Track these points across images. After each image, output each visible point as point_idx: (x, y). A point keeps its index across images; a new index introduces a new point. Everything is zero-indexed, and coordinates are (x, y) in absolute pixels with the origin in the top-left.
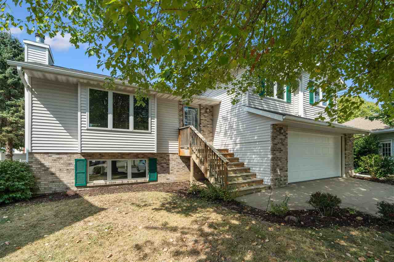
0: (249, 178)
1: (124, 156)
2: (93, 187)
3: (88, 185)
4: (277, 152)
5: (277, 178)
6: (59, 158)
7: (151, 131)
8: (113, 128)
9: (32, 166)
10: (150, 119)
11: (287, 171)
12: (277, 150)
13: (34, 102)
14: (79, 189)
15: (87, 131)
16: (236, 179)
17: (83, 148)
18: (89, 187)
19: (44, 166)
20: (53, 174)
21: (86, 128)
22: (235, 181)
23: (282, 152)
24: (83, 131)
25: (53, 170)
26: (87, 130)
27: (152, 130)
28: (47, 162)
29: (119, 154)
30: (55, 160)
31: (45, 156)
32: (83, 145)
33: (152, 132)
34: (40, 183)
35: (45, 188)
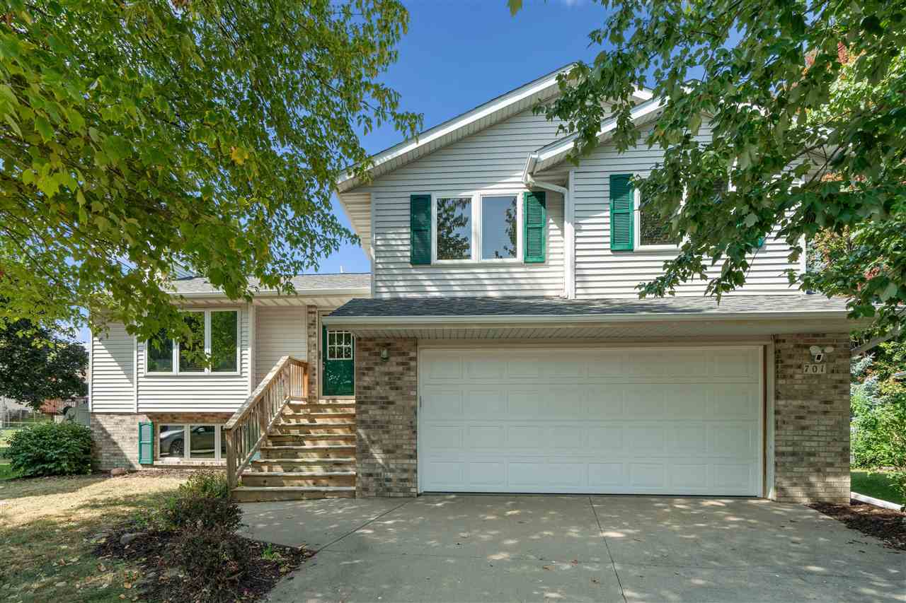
0: (345, 468)
1: (206, 418)
2: (162, 467)
3: (155, 463)
4: (373, 407)
5: (371, 471)
6: (121, 421)
7: (241, 373)
8: (181, 371)
9: (92, 432)
10: (238, 350)
11: (413, 456)
12: (373, 403)
13: (95, 343)
14: (145, 469)
15: (144, 379)
16: (303, 468)
17: (140, 406)
18: (156, 466)
19: (106, 432)
20: (115, 443)
21: (143, 375)
22: (301, 471)
23: (392, 407)
24: (140, 379)
25: (115, 438)
26: (146, 377)
27: (243, 370)
28: (108, 425)
29: (199, 416)
30: (117, 424)
31: (107, 417)
32: (140, 401)
33: (243, 375)
34: (101, 454)
35: (107, 464)
